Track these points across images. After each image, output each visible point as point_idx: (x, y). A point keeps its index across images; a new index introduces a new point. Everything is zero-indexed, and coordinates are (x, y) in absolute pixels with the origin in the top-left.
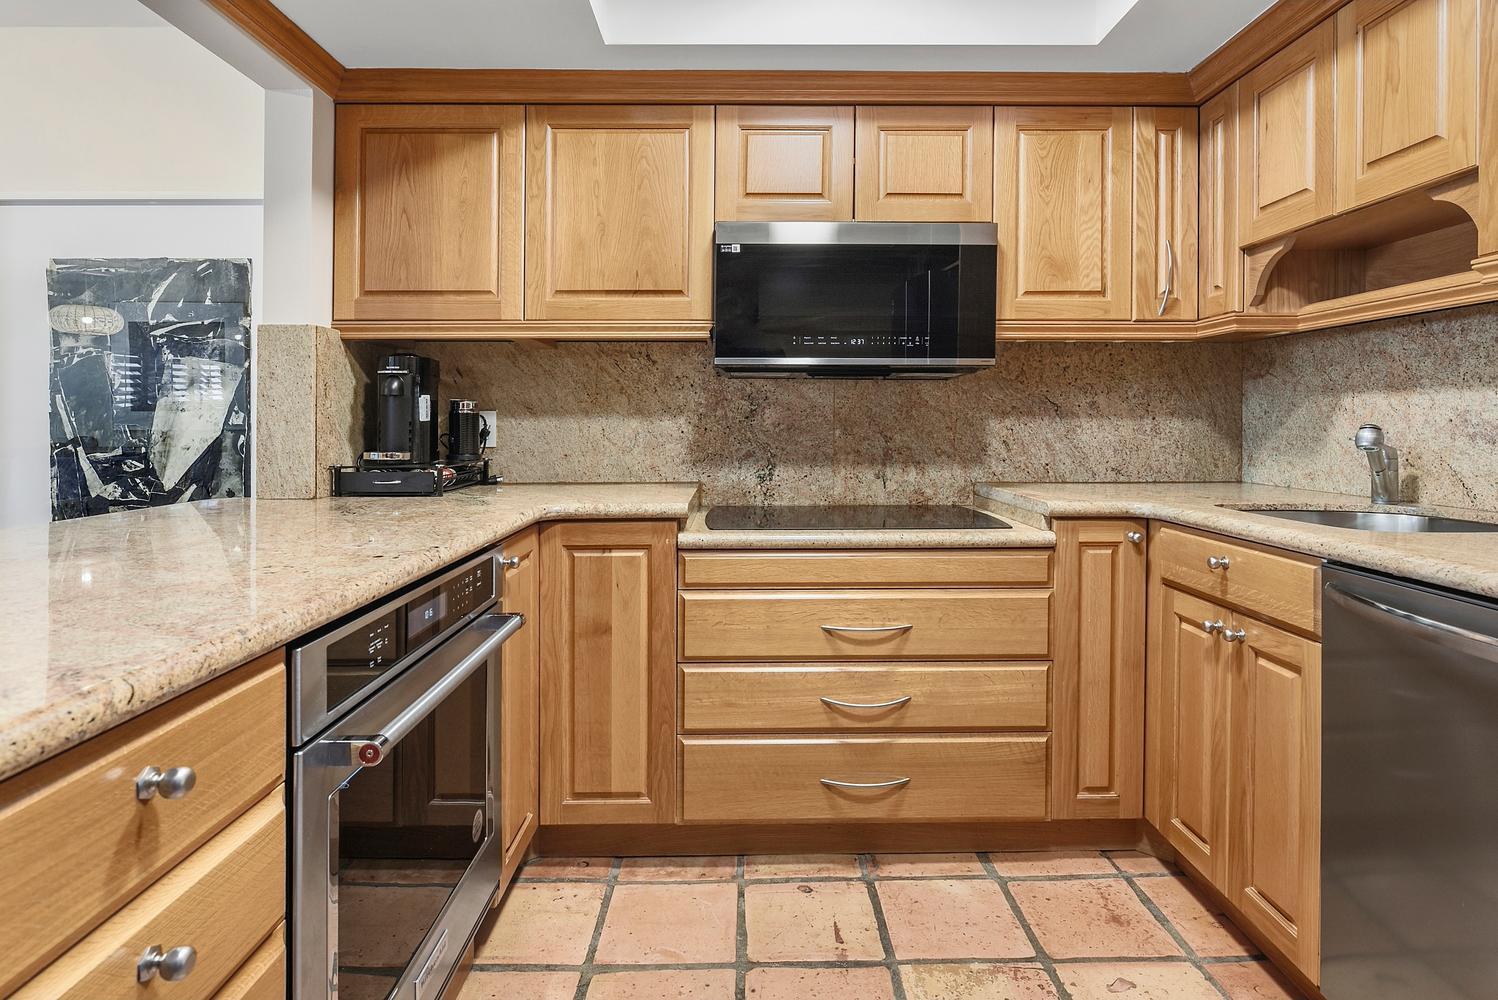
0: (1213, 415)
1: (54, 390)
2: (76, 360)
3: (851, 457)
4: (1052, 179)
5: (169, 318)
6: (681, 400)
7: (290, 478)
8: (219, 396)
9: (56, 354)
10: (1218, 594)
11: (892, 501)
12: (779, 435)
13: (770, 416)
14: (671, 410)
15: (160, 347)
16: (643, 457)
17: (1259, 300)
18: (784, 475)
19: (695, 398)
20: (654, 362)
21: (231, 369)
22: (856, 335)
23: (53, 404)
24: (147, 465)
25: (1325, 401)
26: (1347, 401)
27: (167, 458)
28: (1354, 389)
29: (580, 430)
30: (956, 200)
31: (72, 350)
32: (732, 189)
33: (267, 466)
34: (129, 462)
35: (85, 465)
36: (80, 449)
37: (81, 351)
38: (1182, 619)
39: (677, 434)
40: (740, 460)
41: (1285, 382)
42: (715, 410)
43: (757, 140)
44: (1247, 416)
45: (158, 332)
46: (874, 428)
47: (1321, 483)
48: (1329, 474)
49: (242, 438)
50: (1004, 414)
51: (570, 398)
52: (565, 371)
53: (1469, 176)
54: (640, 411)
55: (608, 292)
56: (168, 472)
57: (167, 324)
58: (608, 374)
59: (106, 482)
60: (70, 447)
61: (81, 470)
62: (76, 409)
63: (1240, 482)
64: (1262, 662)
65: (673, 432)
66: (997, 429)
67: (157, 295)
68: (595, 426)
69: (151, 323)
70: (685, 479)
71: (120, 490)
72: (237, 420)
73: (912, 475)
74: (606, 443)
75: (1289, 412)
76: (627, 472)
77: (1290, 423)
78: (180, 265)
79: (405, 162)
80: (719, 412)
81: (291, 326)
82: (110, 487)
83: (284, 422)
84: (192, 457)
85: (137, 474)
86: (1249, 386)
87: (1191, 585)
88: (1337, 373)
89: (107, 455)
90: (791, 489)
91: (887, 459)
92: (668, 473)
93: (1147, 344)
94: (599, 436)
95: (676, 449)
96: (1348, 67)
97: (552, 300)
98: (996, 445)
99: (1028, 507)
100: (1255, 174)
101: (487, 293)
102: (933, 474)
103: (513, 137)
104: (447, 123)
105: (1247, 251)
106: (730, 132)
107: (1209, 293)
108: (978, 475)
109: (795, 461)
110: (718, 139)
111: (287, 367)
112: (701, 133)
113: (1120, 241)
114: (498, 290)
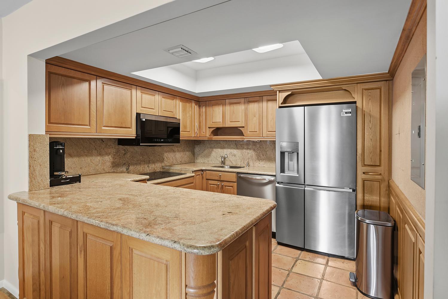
3: (143, 163)
4: (184, 110)
6: (110, 151)
7: (42, 183)
10: (219, 179)
11: (150, 172)
12: (130, 159)
13: (129, 154)
14: (108, 154)
16: (101, 167)
17: (210, 135)
18: (131, 168)
19: (113, 151)
20: (103, 141)
22: (163, 138)
25: (210, 150)
26: (214, 150)
28: (216, 148)
29: (85, 161)
30: (172, 113)
32: (139, 105)
38: (210, 184)
39: (109, 160)
40: (122, 165)
41: (203, 146)
42: (117, 153)
43: (144, 95)
44: (195, 151)
46: (147, 156)
50: (167, 152)
51: (82, 152)
52: (80, 144)
53: (244, 127)
54: (100, 154)
55: (115, 127)
58: (92, 145)
63: (194, 162)
64: (226, 187)
65: (108, 159)
66: (166, 155)
68: (88, 159)
70: (111, 171)
73: (153, 166)
74: (92, 163)
75: (204, 151)
76: (97, 171)
77: (204, 153)
79: (63, 84)
80: (118, 154)
81: (42, 135)
83: (39, 166)
87: (213, 179)
88: (213, 145)
90: (132, 171)
91: (149, 163)
92: (107, 170)
94: (90, 162)
95: (109, 164)
96: (228, 108)
97: (103, 128)
98: (165, 158)
99: (187, 170)
100: (211, 116)
101: (87, 125)
102: (156, 165)
103: (93, 83)
104: (75, 76)
105: (209, 128)
106: (139, 93)
107: (202, 133)
108: (163, 164)
109: (133, 164)
110: (137, 94)
111: (40, 148)
112: (134, 91)
113: (191, 124)
114: (89, 125)
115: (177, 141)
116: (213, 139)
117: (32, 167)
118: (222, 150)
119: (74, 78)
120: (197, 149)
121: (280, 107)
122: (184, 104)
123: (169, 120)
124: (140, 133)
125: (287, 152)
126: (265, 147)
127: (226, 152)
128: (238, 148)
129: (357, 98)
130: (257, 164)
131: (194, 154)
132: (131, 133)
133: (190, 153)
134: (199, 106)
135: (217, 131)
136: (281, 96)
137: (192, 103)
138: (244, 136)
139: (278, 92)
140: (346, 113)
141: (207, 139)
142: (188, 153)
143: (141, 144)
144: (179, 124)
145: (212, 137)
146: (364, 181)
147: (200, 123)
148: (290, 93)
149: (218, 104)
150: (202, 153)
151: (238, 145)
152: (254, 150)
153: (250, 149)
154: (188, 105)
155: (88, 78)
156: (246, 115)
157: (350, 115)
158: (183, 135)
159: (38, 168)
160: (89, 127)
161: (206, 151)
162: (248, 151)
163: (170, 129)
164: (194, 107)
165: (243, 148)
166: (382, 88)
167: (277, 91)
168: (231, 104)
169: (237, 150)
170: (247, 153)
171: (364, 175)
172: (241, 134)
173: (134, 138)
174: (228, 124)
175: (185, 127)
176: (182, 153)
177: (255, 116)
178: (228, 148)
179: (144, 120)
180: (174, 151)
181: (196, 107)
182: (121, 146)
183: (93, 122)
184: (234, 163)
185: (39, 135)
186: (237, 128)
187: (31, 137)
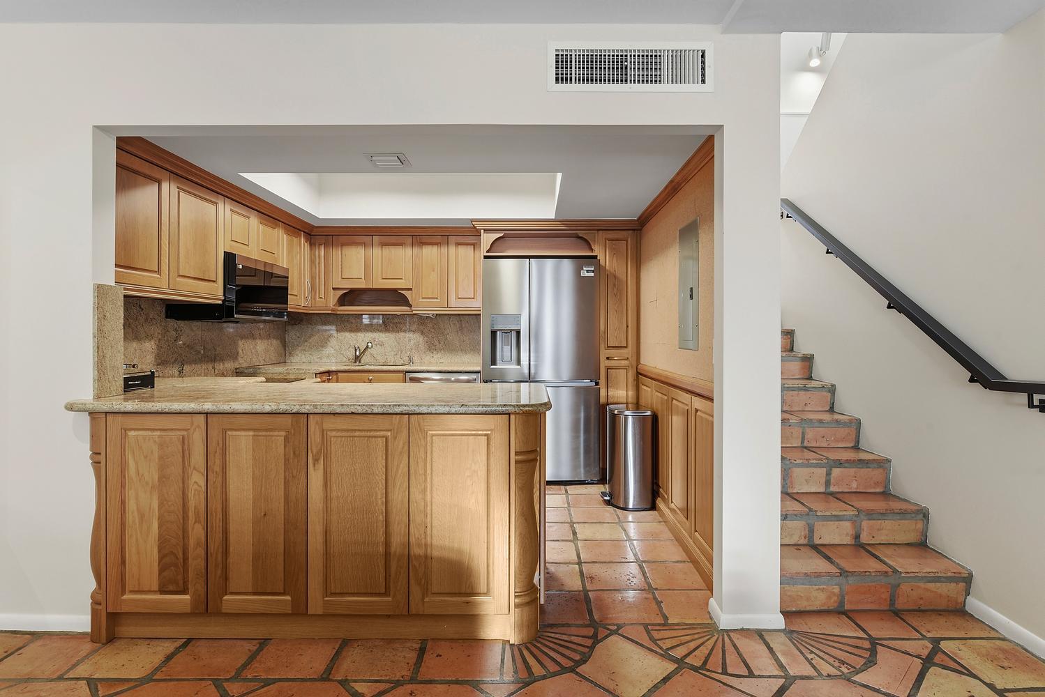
0: (281, 338)
3: (206, 359)
4: (290, 251)
6: (152, 332)
7: (114, 383)
12: (186, 349)
13: (182, 340)
17: (333, 304)
18: (186, 369)
19: (158, 330)
20: (143, 309)
25: (326, 334)
26: (336, 334)
30: (272, 255)
32: (229, 236)
33: (102, 376)
39: (151, 350)
40: (172, 363)
41: (308, 327)
43: (234, 217)
44: (289, 339)
50: (242, 338)
53: (410, 289)
55: (195, 278)
63: (286, 362)
65: (150, 348)
66: (240, 343)
73: (221, 366)
75: (310, 337)
77: (310, 341)
80: (166, 338)
81: (113, 286)
83: (110, 348)
86: (289, 328)
95: (150, 358)
96: (377, 251)
97: (179, 279)
98: (241, 352)
99: (301, 372)
100: (340, 267)
101: (154, 272)
102: (226, 365)
103: (165, 186)
104: (140, 170)
105: (334, 289)
106: (228, 207)
107: (318, 299)
108: (237, 365)
109: (190, 363)
110: (225, 211)
111: (111, 312)
112: (221, 207)
113: (300, 278)
114: (159, 272)
116: (338, 312)
117: (100, 349)
118: (352, 334)
119: (136, 172)
120: (292, 334)
121: (486, 257)
122: (289, 237)
123: (274, 270)
125: (499, 330)
126: (442, 327)
127: (362, 338)
129: (598, 251)
130: (428, 358)
131: (284, 344)
132: (214, 292)
133: (278, 341)
134: (313, 245)
135: (351, 296)
136: (487, 239)
137: (301, 236)
138: (408, 305)
139: (482, 231)
140: (588, 271)
141: (330, 312)
142: (274, 342)
144: (288, 278)
145: (337, 308)
146: (608, 369)
147: (313, 278)
148: (501, 235)
149: (354, 243)
150: (306, 341)
151: (390, 324)
152: (422, 333)
153: (414, 332)
154: (295, 240)
155: (157, 176)
156: (416, 267)
157: (592, 275)
159: (108, 353)
160: (159, 276)
161: (317, 338)
162: (410, 335)
164: (304, 245)
165: (400, 330)
166: (629, 239)
167: (481, 229)
168: (383, 245)
169: (387, 334)
170: (407, 339)
171: (607, 361)
172: (404, 301)
173: (220, 302)
174: (377, 283)
176: (266, 341)
177: (434, 271)
179: (239, 267)
181: (307, 246)
182: (171, 322)
183: (165, 267)
184: (381, 360)
185: (111, 286)
186: (395, 290)
187: (100, 290)
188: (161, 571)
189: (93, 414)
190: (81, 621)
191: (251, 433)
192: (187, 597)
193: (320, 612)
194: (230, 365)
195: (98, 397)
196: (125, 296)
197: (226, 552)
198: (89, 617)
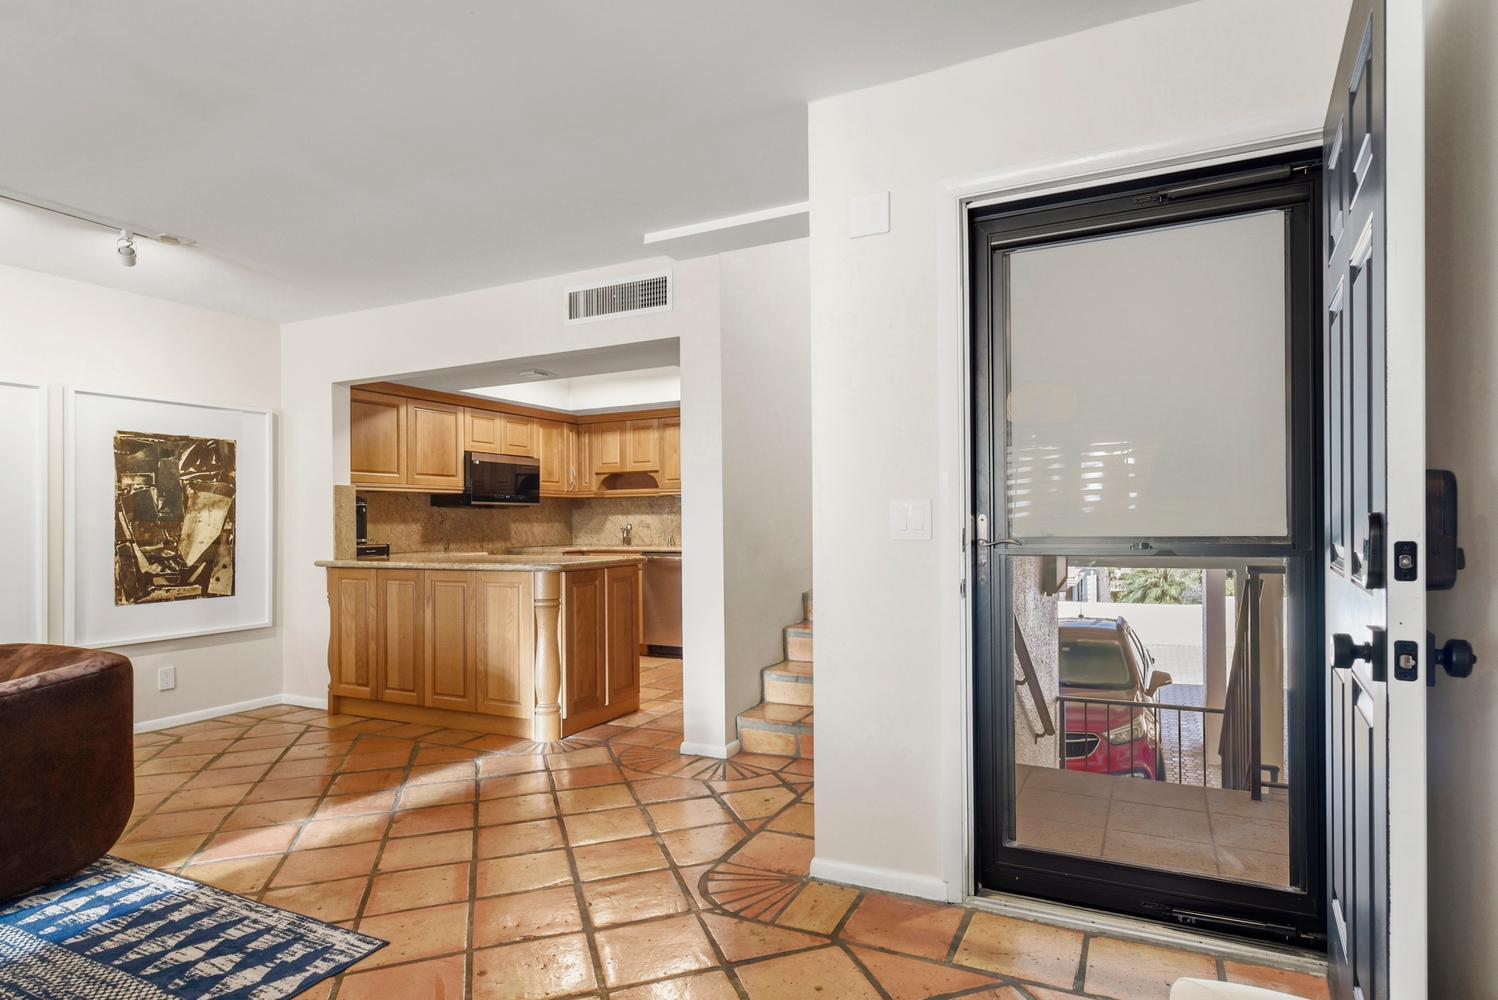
0: (566, 522)
1: (118, 509)
2: (133, 492)
3: (473, 539)
4: (548, 442)
5: (191, 469)
6: (418, 516)
7: (348, 550)
8: (218, 515)
9: (119, 488)
12: (451, 531)
13: (448, 523)
14: (415, 521)
15: (185, 486)
16: (405, 542)
17: (599, 489)
19: (424, 515)
20: (409, 499)
21: (227, 499)
22: (508, 494)
23: (117, 518)
24: (177, 552)
25: (603, 517)
26: (610, 517)
27: (190, 548)
28: (613, 514)
29: (382, 531)
30: (524, 448)
31: (130, 486)
32: (469, 438)
33: (339, 545)
34: (166, 551)
35: (139, 554)
36: (134, 545)
37: (136, 486)
39: (417, 531)
40: (439, 541)
41: (588, 511)
42: (430, 520)
43: (476, 421)
44: (574, 522)
45: (184, 478)
46: (480, 528)
47: (603, 542)
48: (605, 539)
49: (232, 537)
50: (515, 522)
51: (378, 515)
53: (657, 471)
54: (404, 521)
55: (433, 475)
56: (190, 556)
57: (192, 473)
58: (392, 505)
59: (151, 564)
60: (128, 544)
61: (135, 557)
62: (133, 520)
63: (572, 544)
65: (416, 529)
66: (513, 526)
67: (184, 457)
69: (181, 472)
70: (420, 550)
71: (160, 568)
72: (228, 527)
73: (490, 546)
74: (392, 535)
75: (590, 521)
76: (400, 549)
77: (591, 524)
78: (196, 441)
80: (432, 521)
81: (348, 486)
82: (154, 566)
83: (345, 527)
84: (204, 547)
85: (170, 558)
86: (574, 512)
88: (607, 510)
89: (153, 548)
92: (414, 547)
93: (550, 497)
94: (389, 532)
95: (416, 537)
96: (630, 437)
97: (416, 477)
98: (513, 533)
100: (601, 453)
101: (395, 473)
102: (496, 545)
103: (403, 410)
104: (380, 401)
105: (597, 474)
106: (468, 417)
107: (584, 484)
108: (508, 545)
109: (456, 541)
110: (464, 419)
111: (346, 503)
112: (460, 416)
113: (562, 466)
114: (398, 472)
115: (536, 499)
116: (606, 496)
117: (338, 528)
118: (625, 517)
119: (378, 404)
120: (577, 518)
122: (547, 430)
123: (519, 462)
124: (469, 485)
127: (634, 520)
128: (653, 513)
131: (570, 528)
132: (456, 484)
133: (563, 525)
134: (579, 434)
135: (614, 480)
137: (563, 427)
138: (657, 487)
141: (595, 496)
142: (557, 526)
143: (473, 503)
144: (539, 467)
145: (604, 491)
147: (579, 464)
149: (611, 430)
150: (587, 524)
151: (652, 506)
154: (555, 432)
155: (396, 403)
156: (662, 450)
158: (546, 488)
159: (344, 530)
160: (398, 475)
161: (596, 521)
162: (672, 517)
163: (521, 478)
164: (568, 436)
165: (661, 514)
168: (635, 429)
169: (652, 517)
170: (669, 521)
172: (654, 484)
173: (460, 492)
174: (631, 467)
175: (550, 474)
176: (546, 525)
178: (637, 513)
179: (477, 462)
180: (529, 521)
181: (572, 436)
182: (436, 509)
183: (403, 469)
184: (648, 542)
185: (346, 487)
186: (646, 473)
187: (338, 490)
188: (357, 671)
189: (331, 568)
190: (322, 702)
191: (397, 582)
192: (368, 689)
193: (430, 706)
194: (499, 545)
195: (336, 559)
196: (357, 491)
197: (386, 662)
198: (327, 701)
